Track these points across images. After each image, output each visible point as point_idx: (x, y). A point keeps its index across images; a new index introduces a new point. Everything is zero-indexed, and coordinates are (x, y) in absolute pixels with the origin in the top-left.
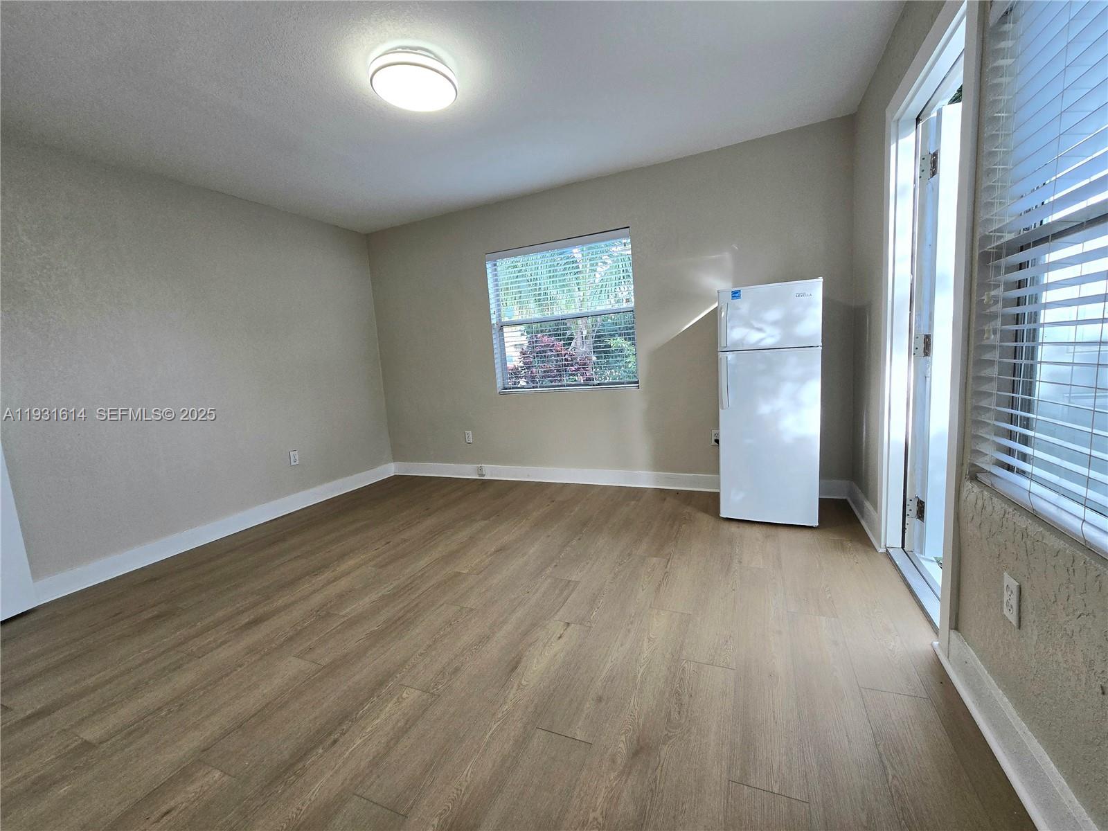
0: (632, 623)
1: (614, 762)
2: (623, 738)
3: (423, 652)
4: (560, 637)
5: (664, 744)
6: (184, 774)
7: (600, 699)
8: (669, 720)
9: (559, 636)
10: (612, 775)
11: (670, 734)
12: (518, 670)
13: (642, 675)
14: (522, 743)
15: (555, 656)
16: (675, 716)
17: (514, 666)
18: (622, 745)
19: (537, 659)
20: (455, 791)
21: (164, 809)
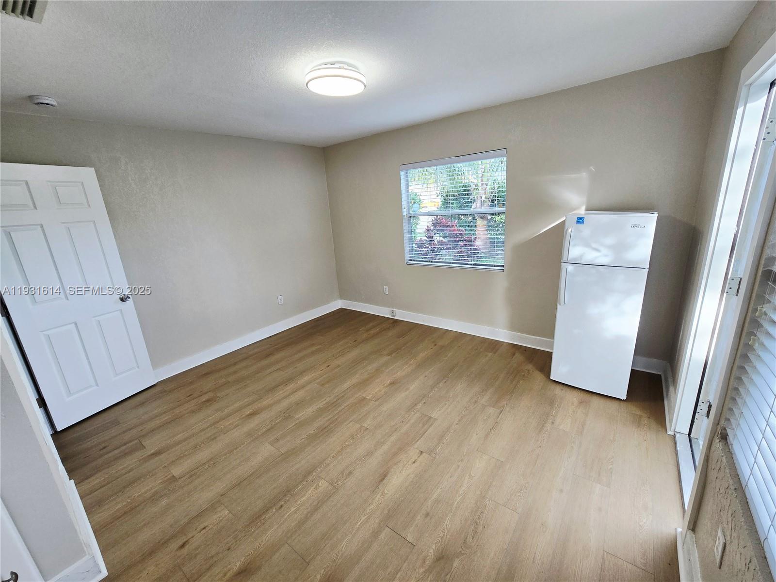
0: (462, 460)
1: (424, 562)
2: (434, 547)
3: (335, 455)
4: (414, 462)
5: (458, 557)
6: (213, 507)
7: (427, 515)
8: (465, 542)
9: (414, 460)
10: (422, 570)
11: (463, 552)
12: (384, 481)
13: (458, 503)
14: (376, 534)
15: (408, 475)
16: (469, 539)
17: (383, 477)
18: (431, 551)
19: (397, 476)
20: (335, 556)
21: (202, 526)
